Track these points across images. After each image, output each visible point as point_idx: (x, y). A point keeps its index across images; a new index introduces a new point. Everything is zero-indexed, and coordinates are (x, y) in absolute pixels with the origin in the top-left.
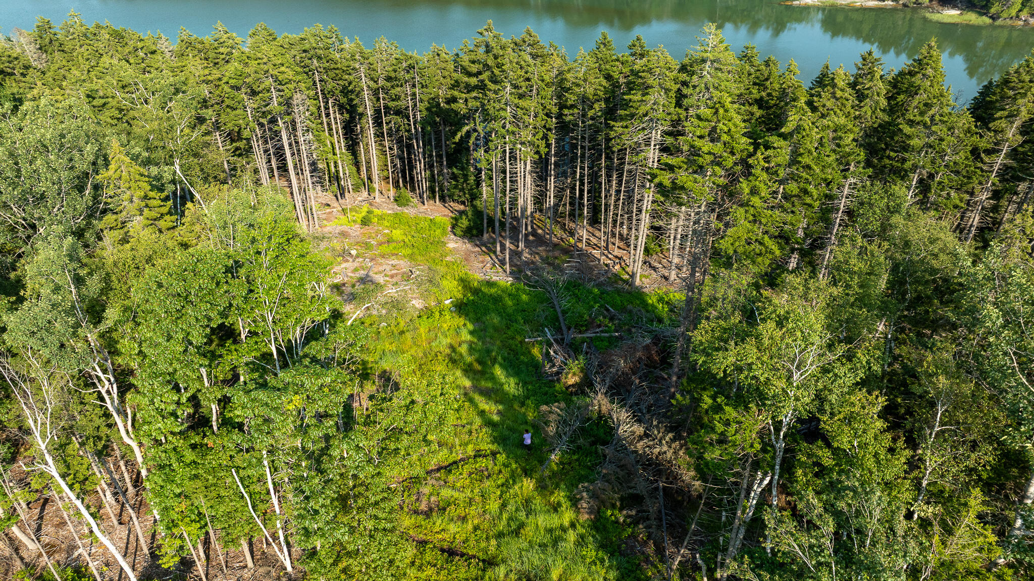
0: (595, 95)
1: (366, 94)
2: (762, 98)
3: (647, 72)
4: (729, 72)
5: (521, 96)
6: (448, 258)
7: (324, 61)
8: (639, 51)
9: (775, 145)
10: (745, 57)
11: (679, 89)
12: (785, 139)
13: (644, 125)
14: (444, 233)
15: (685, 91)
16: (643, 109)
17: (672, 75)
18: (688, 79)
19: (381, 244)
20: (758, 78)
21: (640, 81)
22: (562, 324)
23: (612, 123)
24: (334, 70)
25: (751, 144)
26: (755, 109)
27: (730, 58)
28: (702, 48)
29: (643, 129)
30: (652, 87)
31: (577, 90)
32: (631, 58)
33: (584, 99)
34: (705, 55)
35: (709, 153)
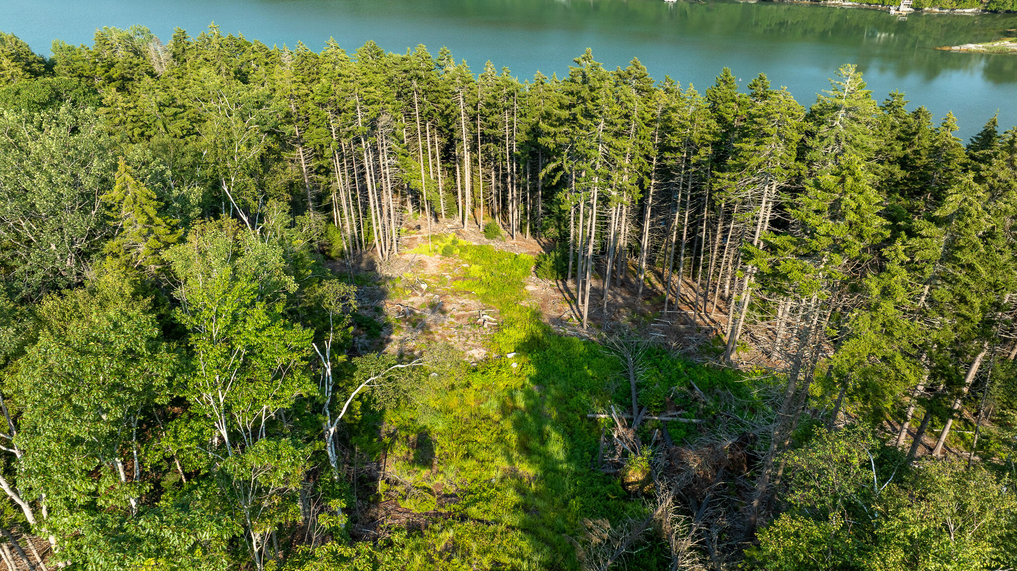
0: (701, 138)
1: (463, 119)
2: (906, 157)
3: (765, 116)
4: (867, 124)
5: (617, 135)
6: (524, 303)
7: (425, 82)
8: (761, 91)
9: (923, 233)
10: (890, 107)
11: (802, 140)
12: (938, 224)
13: (756, 179)
14: (526, 273)
15: (810, 142)
16: (754, 162)
17: (794, 123)
18: (815, 128)
19: (455, 279)
20: (903, 132)
21: (755, 127)
22: (633, 402)
23: (717, 173)
24: (432, 92)
25: (887, 227)
26: (896, 169)
27: (871, 108)
28: (836, 93)
29: (754, 183)
30: (768, 135)
31: (681, 131)
32: (749, 100)
33: (689, 143)
34: (838, 102)
35: (828, 235)
